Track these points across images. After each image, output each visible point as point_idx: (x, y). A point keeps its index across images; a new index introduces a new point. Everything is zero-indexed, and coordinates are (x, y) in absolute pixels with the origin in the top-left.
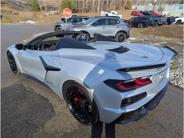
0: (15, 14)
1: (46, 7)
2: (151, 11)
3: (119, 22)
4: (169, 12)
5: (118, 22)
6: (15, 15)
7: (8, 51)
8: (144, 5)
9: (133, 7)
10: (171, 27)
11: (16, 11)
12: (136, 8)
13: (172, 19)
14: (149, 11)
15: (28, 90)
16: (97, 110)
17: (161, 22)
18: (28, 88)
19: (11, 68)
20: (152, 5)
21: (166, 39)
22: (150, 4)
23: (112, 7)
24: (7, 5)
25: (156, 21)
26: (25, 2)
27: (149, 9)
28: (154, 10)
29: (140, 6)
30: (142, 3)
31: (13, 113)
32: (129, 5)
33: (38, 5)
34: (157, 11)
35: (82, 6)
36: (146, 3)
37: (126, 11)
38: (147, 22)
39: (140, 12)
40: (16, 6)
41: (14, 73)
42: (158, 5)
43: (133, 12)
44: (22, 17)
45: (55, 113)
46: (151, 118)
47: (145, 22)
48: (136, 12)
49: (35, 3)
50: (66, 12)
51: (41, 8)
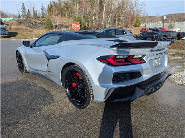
0: (30, 31)
1: (59, 25)
2: (160, 28)
3: (126, 33)
4: (179, 29)
5: (124, 33)
6: (30, 33)
7: (17, 51)
8: (153, 23)
9: (143, 25)
10: (182, 42)
11: (31, 29)
12: (145, 26)
13: (182, 34)
14: (159, 28)
15: (31, 84)
16: (91, 89)
17: (170, 37)
18: (32, 82)
19: (19, 68)
20: (162, 22)
21: (175, 51)
22: (159, 22)
23: (121, 24)
24: (23, 24)
25: (166, 36)
26: (40, 21)
27: (159, 27)
28: (163, 27)
29: (149, 24)
30: (151, 21)
31: (15, 100)
32: (138, 23)
33: (51, 24)
34: (167, 29)
35: (92, 24)
36: (156, 21)
37: (135, 29)
38: (156, 37)
39: (150, 29)
40: (31, 25)
41: (21, 71)
42: (168, 22)
43: (142, 29)
44: (36, 34)
45: (53, 101)
46: (149, 106)
47: (153, 37)
48: (145, 29)
49: (48, 22)
50: (75, 25)
51: (54, 26)
